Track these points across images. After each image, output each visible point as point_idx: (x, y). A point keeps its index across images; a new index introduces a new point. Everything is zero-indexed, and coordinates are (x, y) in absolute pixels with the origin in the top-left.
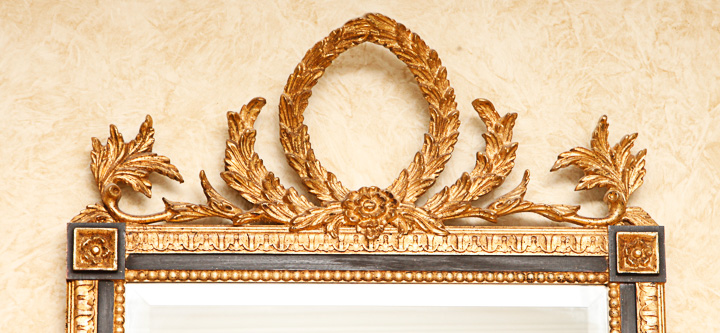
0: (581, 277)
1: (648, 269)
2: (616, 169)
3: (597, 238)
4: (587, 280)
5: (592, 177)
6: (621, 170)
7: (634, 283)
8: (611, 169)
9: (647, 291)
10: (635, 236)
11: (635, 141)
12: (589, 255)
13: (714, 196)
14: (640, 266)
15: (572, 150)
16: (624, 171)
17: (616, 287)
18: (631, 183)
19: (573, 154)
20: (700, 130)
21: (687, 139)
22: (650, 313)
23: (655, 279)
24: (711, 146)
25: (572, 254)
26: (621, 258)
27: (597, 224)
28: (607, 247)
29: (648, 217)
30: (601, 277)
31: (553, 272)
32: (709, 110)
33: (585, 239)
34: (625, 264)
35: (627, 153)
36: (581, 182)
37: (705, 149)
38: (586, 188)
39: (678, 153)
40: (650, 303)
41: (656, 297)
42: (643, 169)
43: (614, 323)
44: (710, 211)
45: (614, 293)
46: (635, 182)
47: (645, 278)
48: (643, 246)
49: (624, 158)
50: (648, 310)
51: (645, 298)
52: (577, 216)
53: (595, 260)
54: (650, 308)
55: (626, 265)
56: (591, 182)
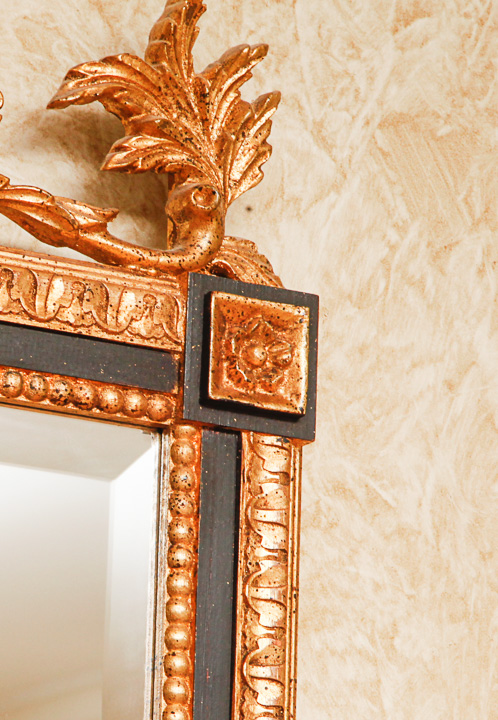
0: (110, 396)
1: (280, 400)
2: (206, 132)
3: (160, 299)
4: (123, 410)
5: (151, 141)
6: (215, 135)
7: (238, 433)
8: (196, 129)
9: (269, 456)
10: (255, 310)
11: (258, 66)
12: (137, 341)
13: (393, 248)
14: (260, 390)
15: (109, 60)
16: (223, 140)
17: (191, 436)
18: (236, 175)
19: (111, 70)
20: (371, 79)
21: (342, 93)
22: (271, 516)
23: (289, 428)
24: (393, 122)
25: (96, 332)
26: (219, 361)
27: (156, 266)
28: (180, 329)
29: (266, 268)
30: (158, 404)
31: (43, 373)
32: (396, 31)
33: (130, 299)
34: (225, 378)
35: (232, 95)
36: (120, 149)
37: (380, 126)
38: (132, 167)
39: (319, 125)
40: (270, 488)
41: (286, 474)
42: (264, 142)
43: (181, 531)
44: (382, 285)
45: (185, 451)
46: (244, 175)
47: (266, 423)
48: (269, 339)
49: (226, 105)
50: (266, 507)
51: (264, 475)
52: (107, 235)
53: (148, 357)
54: (272, 503)
55: (226, 382)
56: (147, 153)
